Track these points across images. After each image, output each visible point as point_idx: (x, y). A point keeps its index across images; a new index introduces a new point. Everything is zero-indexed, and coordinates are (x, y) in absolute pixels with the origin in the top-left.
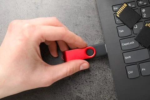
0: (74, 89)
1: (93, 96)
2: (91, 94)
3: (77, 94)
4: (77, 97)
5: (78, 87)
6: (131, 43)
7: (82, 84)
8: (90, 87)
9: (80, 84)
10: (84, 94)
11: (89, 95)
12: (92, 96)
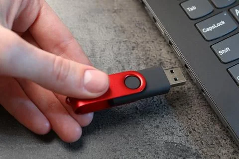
0: (155, 130)
1: (199, 133)
2: (194, 130)
3: (165, 138)
4: (167, 143)
5: (160, 123)
6: (219, 25)
7: (166, 115)
8: (187, 116)
9: (163, 117)
10: (180, 134)
11: (190, 132)
12: (197, 134)
